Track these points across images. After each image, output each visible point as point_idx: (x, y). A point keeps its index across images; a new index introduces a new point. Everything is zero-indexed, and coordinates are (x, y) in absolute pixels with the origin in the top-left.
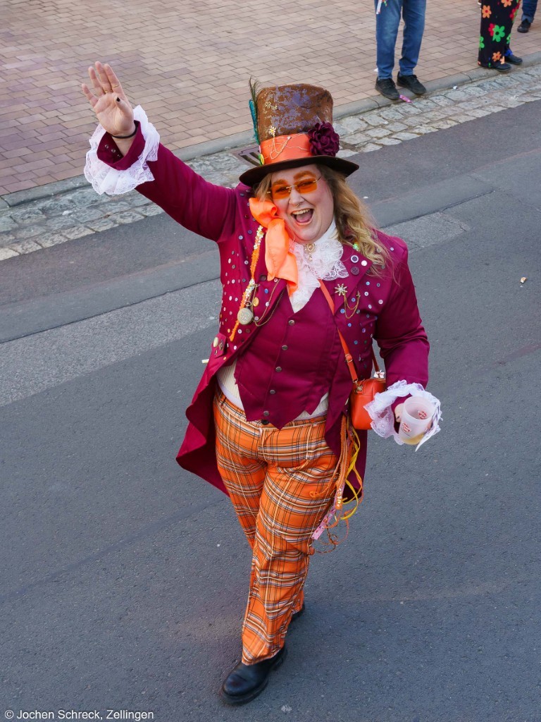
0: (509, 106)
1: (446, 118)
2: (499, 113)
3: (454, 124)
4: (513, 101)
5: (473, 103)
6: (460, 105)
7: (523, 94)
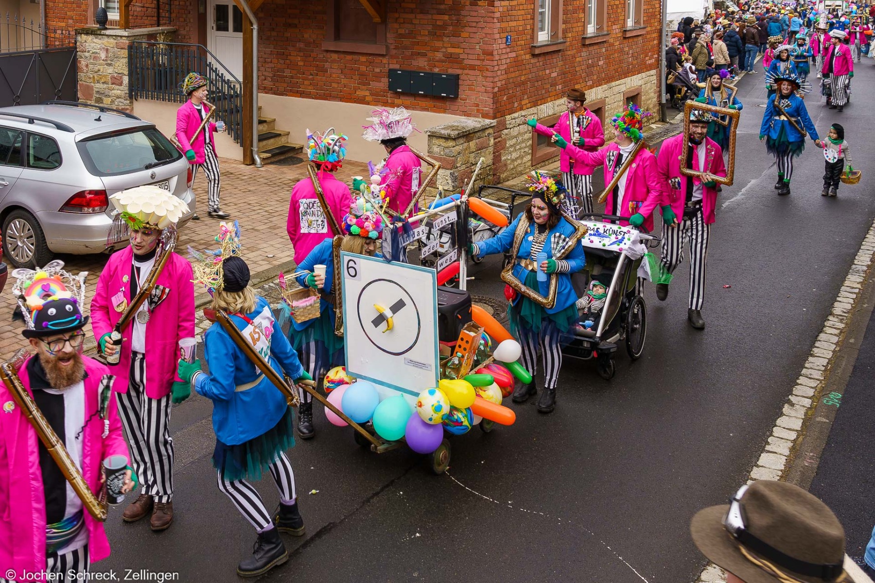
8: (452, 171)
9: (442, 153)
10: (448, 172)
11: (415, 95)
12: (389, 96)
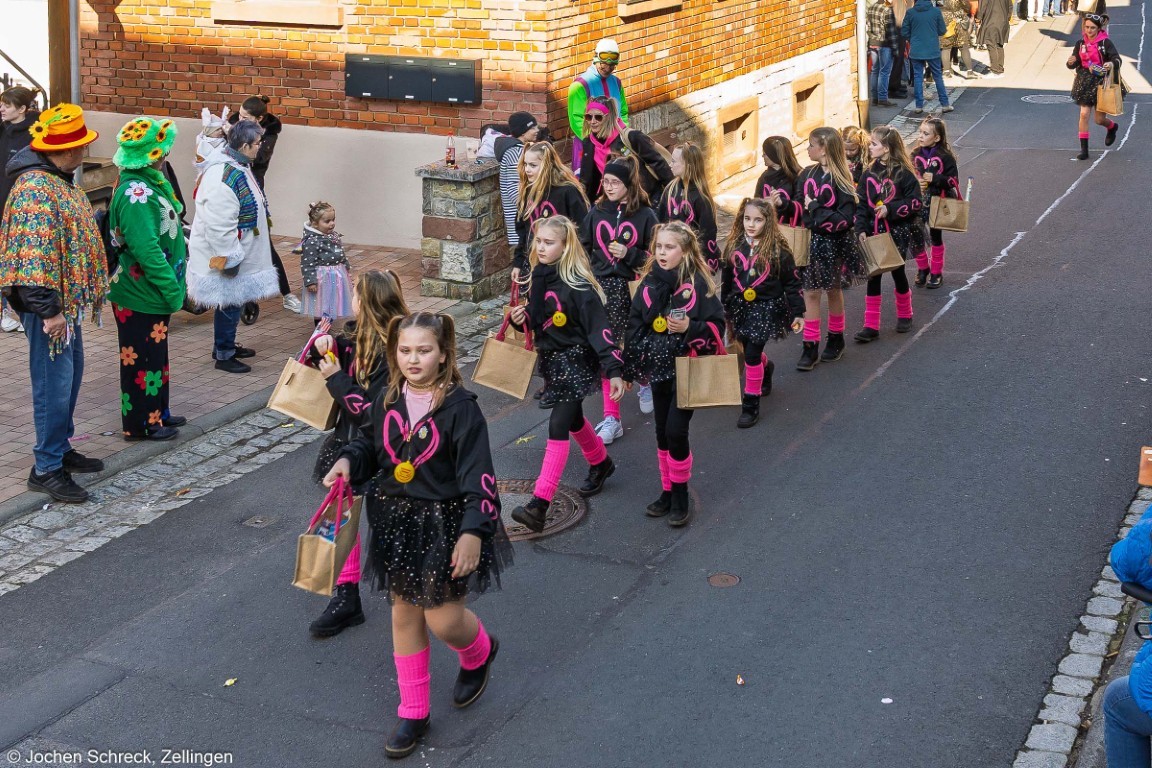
0: (140, 523)
1: (32, 562)
2: (124, 537)
3: (47, 570)
4: (146, 513)
5: (78, 529)
6: (56, 535)
7: (161, 498)
8: (470, 246)
9: (450, 211)
10: (463, 248)
11: (396, 100)
12: (347, 106)
